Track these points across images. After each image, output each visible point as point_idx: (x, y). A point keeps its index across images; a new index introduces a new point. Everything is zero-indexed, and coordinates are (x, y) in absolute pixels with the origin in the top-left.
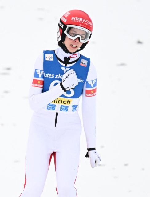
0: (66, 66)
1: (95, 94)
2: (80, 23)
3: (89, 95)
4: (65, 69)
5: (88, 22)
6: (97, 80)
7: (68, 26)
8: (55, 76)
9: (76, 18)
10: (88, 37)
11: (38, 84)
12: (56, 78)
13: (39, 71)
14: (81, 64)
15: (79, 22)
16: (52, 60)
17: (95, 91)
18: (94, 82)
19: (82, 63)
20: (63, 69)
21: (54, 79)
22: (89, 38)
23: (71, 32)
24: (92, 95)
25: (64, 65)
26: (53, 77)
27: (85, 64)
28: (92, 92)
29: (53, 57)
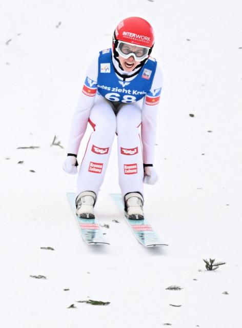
0: (124, 80)
1: (156, 103)
2: (132, 40)
3: (149, 103)
4: (124, 83)
5: (143, 38)
6: (162, 89)
7: (120, 42)
8: (111, 89)
9: (129, 33)
10: (146, 52)
11: (88, 92)
12: (113, 90)
13: (91, 81)
14: (143, 76)
15: (131, 38)
16: (109, 71)
17: (157, 99)
18: (157, 92)
19: (145, 75)
20: (121, 83)
21: (110, 92)
22: (149, 54)
23: (123, 48)
24: (153, 104)
25: (122, 79)
26: (109, 90)
27: (148, 76)
28: (153, 100)
29: (109, 67)
